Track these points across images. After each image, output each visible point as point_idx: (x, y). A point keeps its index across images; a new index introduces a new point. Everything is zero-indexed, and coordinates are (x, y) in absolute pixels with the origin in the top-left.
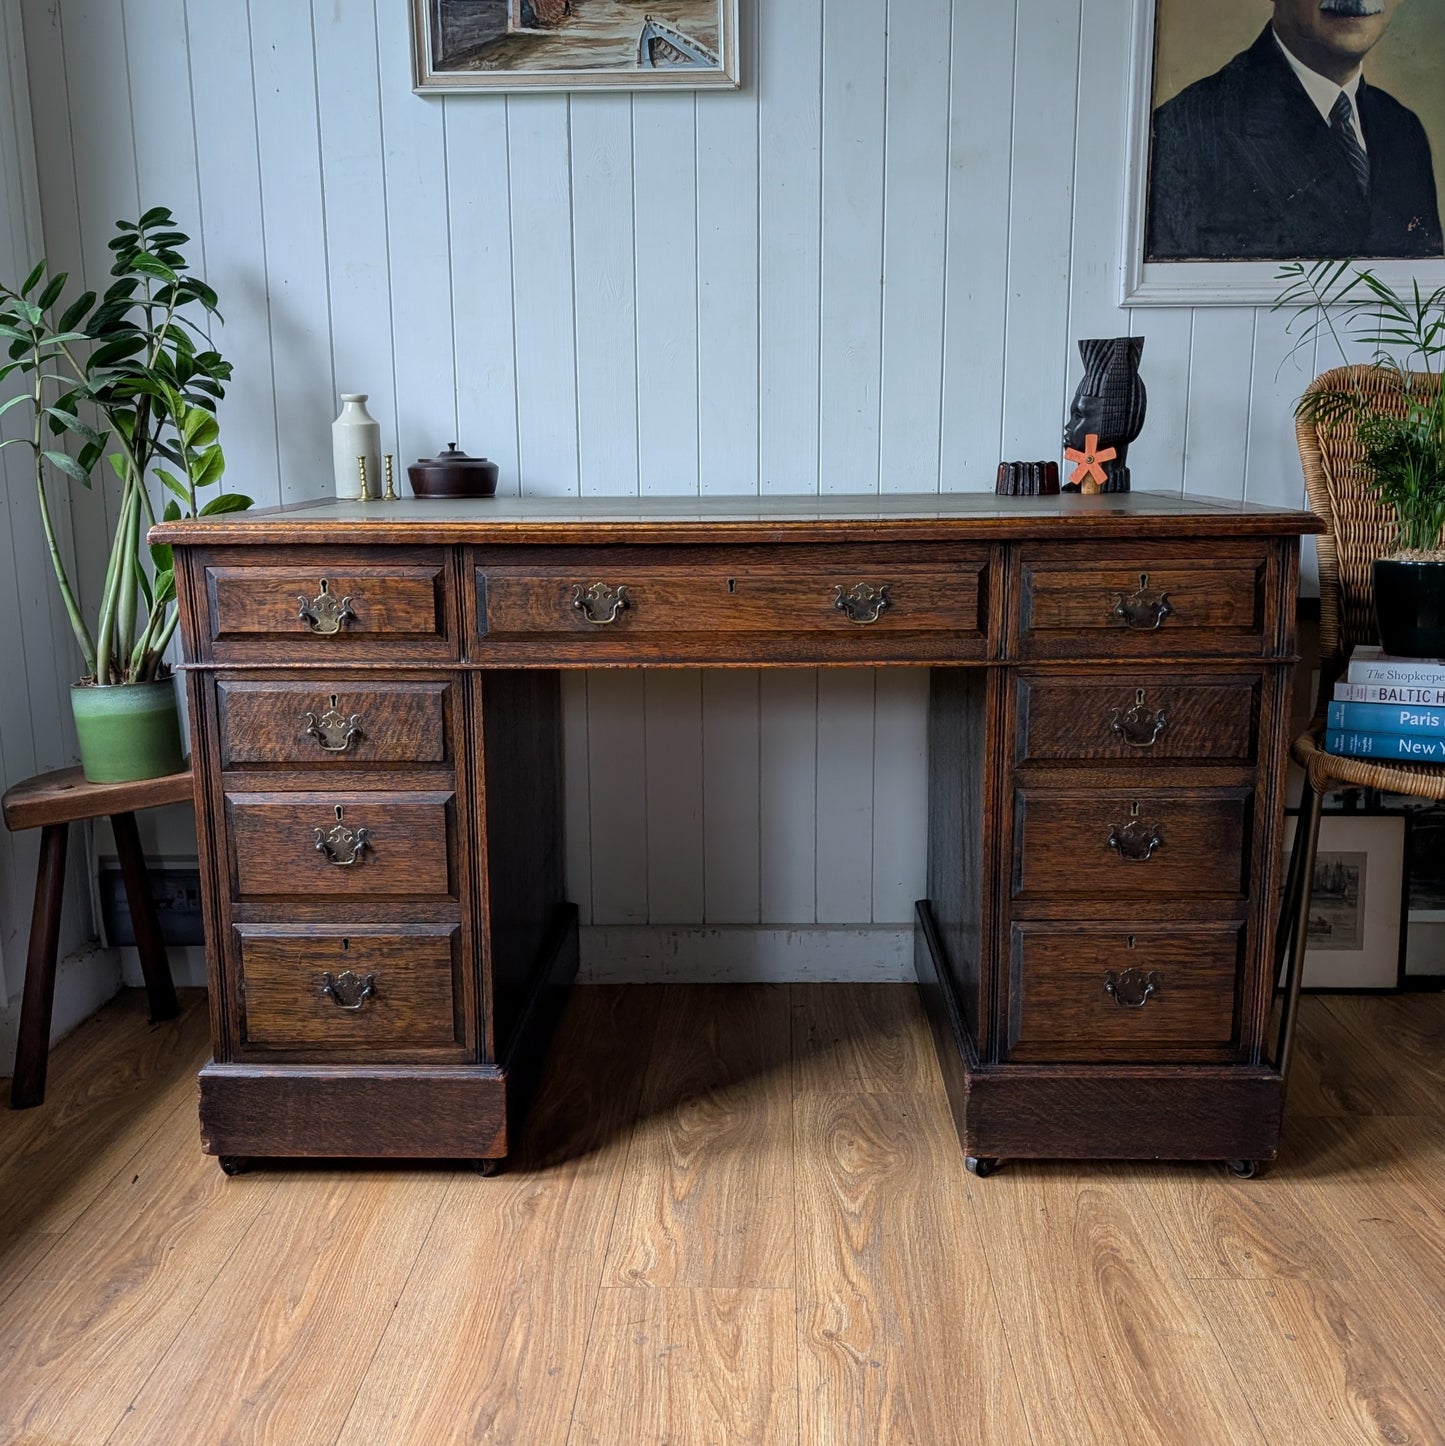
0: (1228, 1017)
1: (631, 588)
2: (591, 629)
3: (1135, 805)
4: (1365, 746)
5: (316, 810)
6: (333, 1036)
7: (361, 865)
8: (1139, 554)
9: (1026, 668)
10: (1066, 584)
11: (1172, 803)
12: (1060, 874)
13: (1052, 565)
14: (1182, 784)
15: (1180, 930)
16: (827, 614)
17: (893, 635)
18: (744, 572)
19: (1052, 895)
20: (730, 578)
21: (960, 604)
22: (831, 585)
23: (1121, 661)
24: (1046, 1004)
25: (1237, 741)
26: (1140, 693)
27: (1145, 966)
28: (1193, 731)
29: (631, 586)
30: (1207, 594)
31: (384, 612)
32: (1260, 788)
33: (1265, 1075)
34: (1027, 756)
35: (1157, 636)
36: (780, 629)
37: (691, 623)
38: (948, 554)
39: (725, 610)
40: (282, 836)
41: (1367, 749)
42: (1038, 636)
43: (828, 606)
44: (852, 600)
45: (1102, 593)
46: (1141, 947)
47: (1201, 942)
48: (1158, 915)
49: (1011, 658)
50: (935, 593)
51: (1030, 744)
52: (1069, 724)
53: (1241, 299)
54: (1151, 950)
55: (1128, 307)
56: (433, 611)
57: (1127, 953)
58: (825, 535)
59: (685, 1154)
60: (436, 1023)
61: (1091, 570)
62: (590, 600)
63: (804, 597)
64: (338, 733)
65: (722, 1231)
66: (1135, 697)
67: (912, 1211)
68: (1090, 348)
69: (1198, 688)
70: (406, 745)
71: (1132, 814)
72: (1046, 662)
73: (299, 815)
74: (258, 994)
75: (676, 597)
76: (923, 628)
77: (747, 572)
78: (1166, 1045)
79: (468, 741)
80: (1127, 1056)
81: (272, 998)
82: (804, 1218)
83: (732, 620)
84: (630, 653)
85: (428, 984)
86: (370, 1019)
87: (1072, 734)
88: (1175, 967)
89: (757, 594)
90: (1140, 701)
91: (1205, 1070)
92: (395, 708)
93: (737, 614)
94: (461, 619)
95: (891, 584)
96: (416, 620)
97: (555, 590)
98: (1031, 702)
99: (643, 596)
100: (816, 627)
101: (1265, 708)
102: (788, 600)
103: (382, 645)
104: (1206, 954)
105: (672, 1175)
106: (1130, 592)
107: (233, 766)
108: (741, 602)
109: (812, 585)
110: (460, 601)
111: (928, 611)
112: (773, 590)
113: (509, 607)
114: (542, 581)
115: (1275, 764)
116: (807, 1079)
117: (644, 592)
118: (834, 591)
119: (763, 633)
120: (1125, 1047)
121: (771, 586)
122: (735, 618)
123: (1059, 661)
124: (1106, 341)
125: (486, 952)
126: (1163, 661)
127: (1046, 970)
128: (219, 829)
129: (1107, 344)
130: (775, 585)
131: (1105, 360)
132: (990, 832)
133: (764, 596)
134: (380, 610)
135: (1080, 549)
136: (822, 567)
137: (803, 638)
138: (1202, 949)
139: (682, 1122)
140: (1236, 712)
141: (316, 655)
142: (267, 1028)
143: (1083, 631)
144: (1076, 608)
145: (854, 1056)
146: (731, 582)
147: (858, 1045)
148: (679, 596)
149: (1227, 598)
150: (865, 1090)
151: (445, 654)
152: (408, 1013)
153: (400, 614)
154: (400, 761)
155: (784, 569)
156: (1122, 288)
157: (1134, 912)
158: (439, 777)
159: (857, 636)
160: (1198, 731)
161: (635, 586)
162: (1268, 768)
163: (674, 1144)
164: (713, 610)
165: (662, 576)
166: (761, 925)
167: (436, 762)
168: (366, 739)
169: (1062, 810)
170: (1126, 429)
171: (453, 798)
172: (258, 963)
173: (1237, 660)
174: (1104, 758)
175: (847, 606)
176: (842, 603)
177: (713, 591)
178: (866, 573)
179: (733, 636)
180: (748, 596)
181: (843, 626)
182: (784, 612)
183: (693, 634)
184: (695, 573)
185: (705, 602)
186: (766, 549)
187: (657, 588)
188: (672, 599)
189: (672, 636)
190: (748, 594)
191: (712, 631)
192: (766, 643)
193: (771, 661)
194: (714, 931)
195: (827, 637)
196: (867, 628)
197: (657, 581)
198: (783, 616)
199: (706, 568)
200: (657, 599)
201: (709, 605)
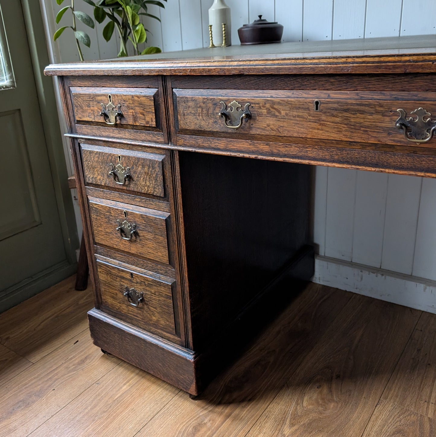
2: (230, 131)
5: (117, 211)
6: (130, 314)
7: (135, 241)
16: (389, 132)
18: (326, 96)
20: (316, 100)
22: (393, 109)
29: (252, 103)
31: (134, 114)
37: (289, 131)
39: (312, 123)
40: (106, 220)
43: (389, 125)
44: (411, 122)
56: (154, 115)
58: (386, 67)
59: (292, 425)
60: (168, 323)
62: (229, 112)
63: (369, 117)
64: (122, 174)
70: (149, 186)
73: (112, 212)
74: (104, 287)
75: (279, 112)
77: (329, 96)
79: (174, 188)
81: (109, 290)
83: (316, 131)
84: (252, 148)
85: (164, 305)
86: (143, 312)
89: (335, 113)
92: (143, 167)
93: (320, 127)
94: (168, 120)
96: (148, 119)
97: (210, 105)
99: (260, 110)
100: (379, 141)
102: (358, 119)
103: (136, 132)
107: (89, 184)
108: (324, 118)
109: (378, 109)
110: (167, 109)
112: (346, 110)
113: (188, 115)
114: (204, 99)
116: (394, 391)
117: (260, 108)
118: (396, 114)
119: (339, 142)
121: (345, 107)
122: (318, 129)
125: (187, 298)
128: (87, 211)
130: (349, 107)
133: (340, 115)
134: (132, 112)
136: (388, 93)
137: (368, 148)
139: (306, 398)
141: (112, 135)
142: (108, 302)
146: (317, 103)
148: (282, 112)
150: (427, 414)
151: (162, 140)
152: (157, 314)
153: (141, 115)
154: (146, 194)
155: (357, 94)
158: (163, 204)
159: (414, 151)
161: (255, 104)
163: (291, 415)
164: (303, 123)
165: (272, 97)
167: (162, 197)
168: (133, 180)
171: (169, 216)
172: (103, 273)
175: (405, 126)
176: (401, 124)
177: (305, 109)
178: (425, 99)
179: (317, 142)
180: (328, 114)
181: (400, 142)
182: (355, 128)
183: (290, 139)
184: (293, 96)
185: (298, 116)
186: (343, 79)
187: (268, 105)
188: (277, 114)
189: (277, 138)
190: (329, 112)
191: (302, 138)
192: (341, 150)
193: (343, 163)
194: (382, 275)
195: (388, 149)
196: (422, 146)
197: (268, 100)
198: (353, 130)
199: (300, 92)
200: (268, 113)
201: (301, 119)
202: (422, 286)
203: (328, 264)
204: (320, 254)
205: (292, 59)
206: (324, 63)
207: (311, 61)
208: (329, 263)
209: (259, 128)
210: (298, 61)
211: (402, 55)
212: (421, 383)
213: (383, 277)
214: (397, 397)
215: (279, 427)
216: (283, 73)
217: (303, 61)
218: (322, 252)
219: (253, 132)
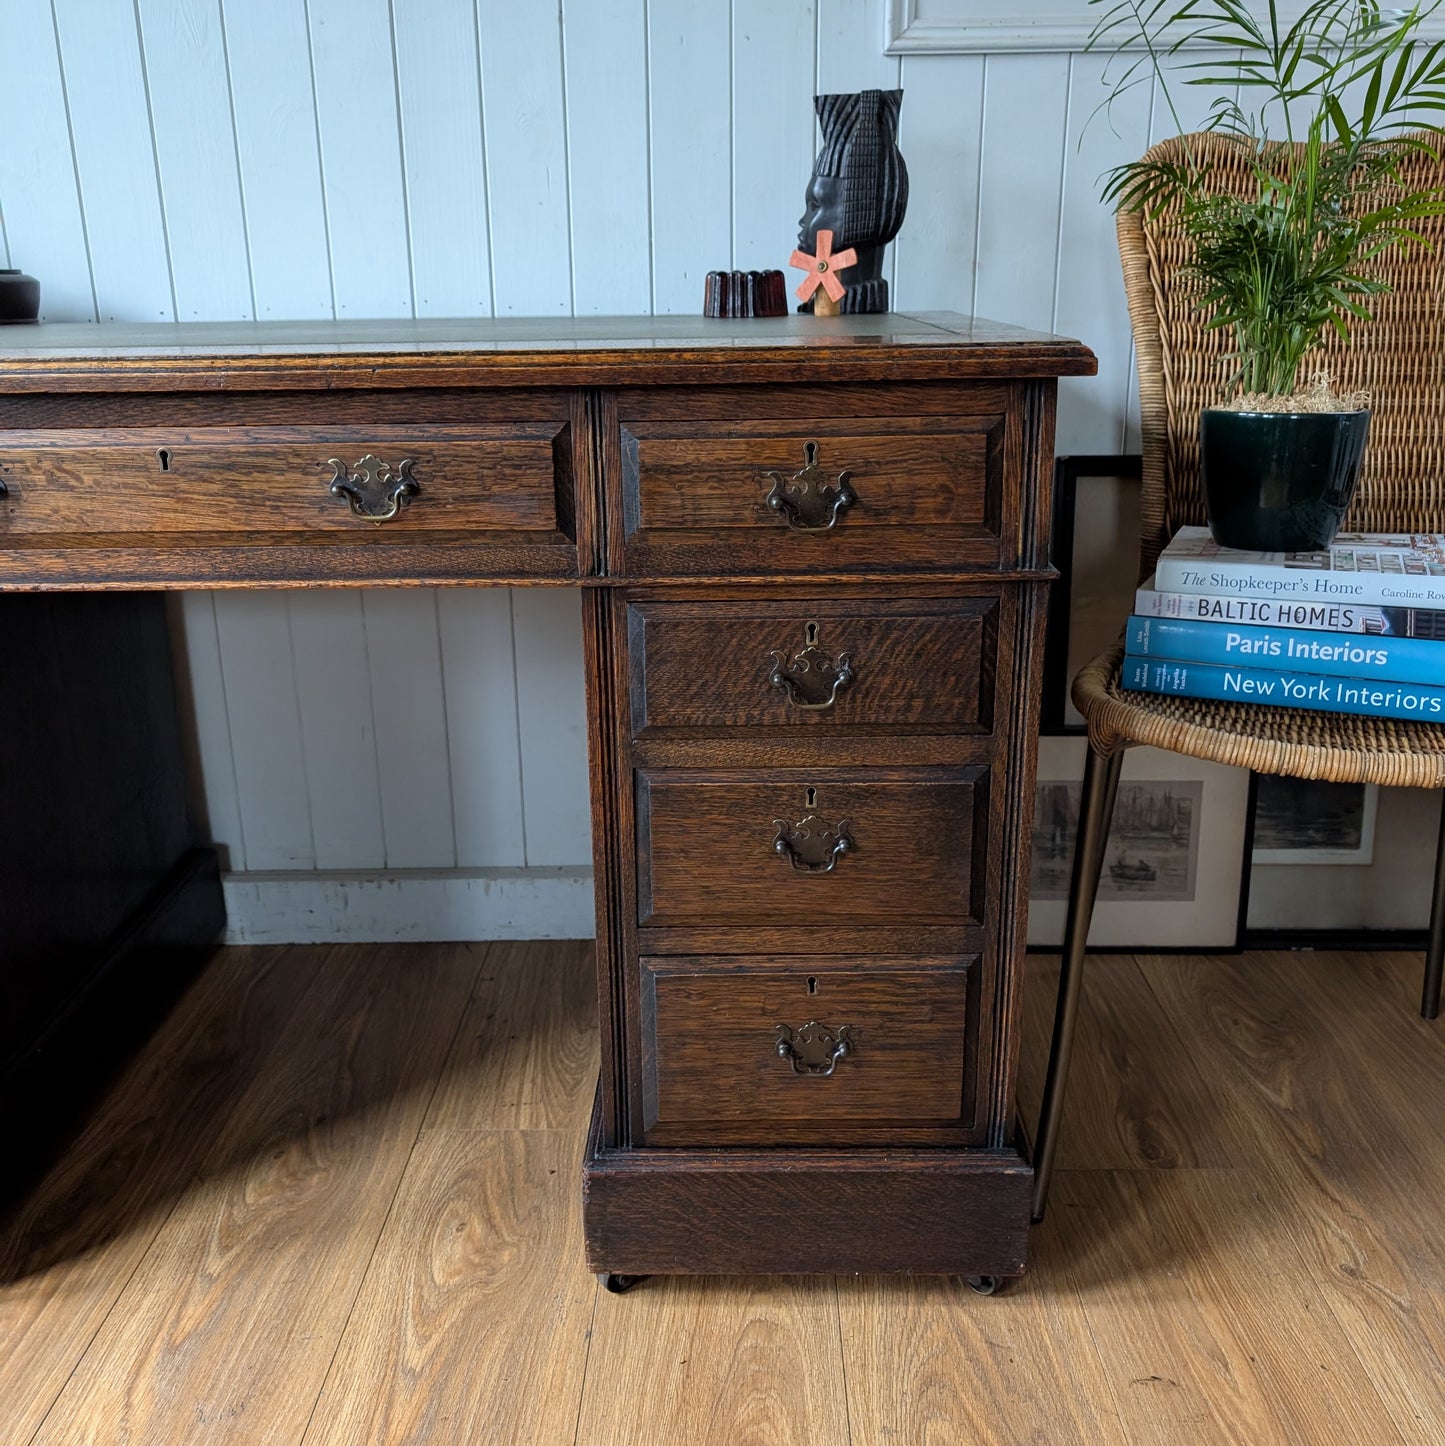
0: (956, 1087)
1: (9, 466)
3: (811, 792)
4: (1177, 682)
8: (804, 409)
9: (638, 590)
10: (690, 458)
11: (866, 790)
12: (706, 891)
13: (670, 428)
14: (880, 762)
15: (887, 968)
16: (321, 505)
17: (428, 538)
18: (181, 439)
19: (697, 920)
20: (161, 448)
21: (527, 491)
22: (321, 459)
23: (780, 579)
24: (693, 1072)
25: (961, 699)
26: (812, 628)
27: (834, 1019)
28: (894, 685)
29: (5, 461)
30: (910, 472)
32: (998, 768)
33: (1007, 1167)
34: (648, 723)
35: (836, 539)
36: (248, 529)
37: (107, 520)
38: (504, 409)
39: (160, 500)
41: (1179, 685)
42: (654, 540)
43: (320, 493)
44: (359, 483)
45: (748, 473)
46: (827, 992)
47: (915, 985)
48: (851, 948)
49: (615, 574)
50: (485, 472)
51: (649, 705)
52: (708, 676)
53: (1049, 41)
54: (840, 997)
55: (897, 55)
57: (808, 1002)
58: (293, 378)
59: (225, 1249)
61: (729, 435)
63: (278, 478)
65: (208, 1410)
66: (804, 634)
67: (497, 1367)
68: (827, 107)
69: (900, 619)
71: (807, 805)
72: (667, 581)
75: (78, 479)
76: (474, 527)
77: (187, 438)
78: (867, 1124)
80: (814, 1138)
82: (337, 1381)
83: (172, 515)
84: (20, 567)
87: (713, 689)
88: (877, 1020)
89: (207, 473)
90: (812, 639)
91: (923, 1160)
93: (179, 506)
95: (416, 456)
98: (647, 643)
99: (29, 477)
100: (306, 525)
101: (1004, 649)
102: (256, 483)
104: (923, 1003)
105: (189, 1292)
106: (791, 471)
108: (183, 485)
109: (293, 460)
111: (476, 499)
112: (230, 467)
115: (1020, 731)
116: (448, 1108)
117: (27, 471)
118: (327, 469)
119: (224, 535)
120: (809, 1125)
121: (226, 461)
122: (176, 511)
123: (687, 580)
124: (850, 96)
126: (844, 578)
127: (691, 1025)
129: (852, 101)
130: (233, 459)
131: (848, 124)
132: (602, 833)
133: (219, 477)
135: (712, 401)
136: (306, 429)
137: (288, 543)
138: (916, 995)
139: (250, 1186)
140: (957, 656)
143: (723, 533)
144: (709, 497)
145: (524, 1065)
146: (164, 455)
147: (537, 1047)
148: (85, 478)
149: (942, 479)
150: (516, 1127)
155: (247, 433)
156: (887, 27)
157: (817, 943)
159: (372, 539)
160: (900, 684)
161: (12, 462)
162: (1009, 736)
163: (220, 1231)
164: (139, 499)
165: (53, 445)
166: (456, 871)
169: (704, 800)
170: (877, 225)
173: (958, 577)
174: (761, 725)
175: (348, 492)
176: (339, 487)
177: (139, 468)
178: (374, 439)
179: (177, 539)
180: (193, 477)
181: (346, 523)
182: (254, 501)
183: (114, 537)
184: (105, 441)
185: (126, 486)
186: (211, 402)
187: (46, 465)
188: (73, 482)
189: (84, 539)
190: (193, 474)
191: (142, 532)
192: (232, 551)
193: (242, 578)
194: (392, 881)
195: (324, 541)
196: (385, 527)
197: (45, 453)
198: (251, 508)
199: (122, 432)
200: (50, 482)
201: (133, 491)
202: (481, 882)
203: (257, 888)
204: (234, 868)
205: (92, 360)
206: (167, 370)
207: (137, 365)
208: (260, 884)
209: (32, 519)
210: (106, 365)
211: (318, 356)
212: (500, 1076)
213: (395, 885)
214: (454, 1115)
215: (195, 1264)
216: (74, 390)
217: (117, 365)
218: (237, 862)
219: (18, 528)
